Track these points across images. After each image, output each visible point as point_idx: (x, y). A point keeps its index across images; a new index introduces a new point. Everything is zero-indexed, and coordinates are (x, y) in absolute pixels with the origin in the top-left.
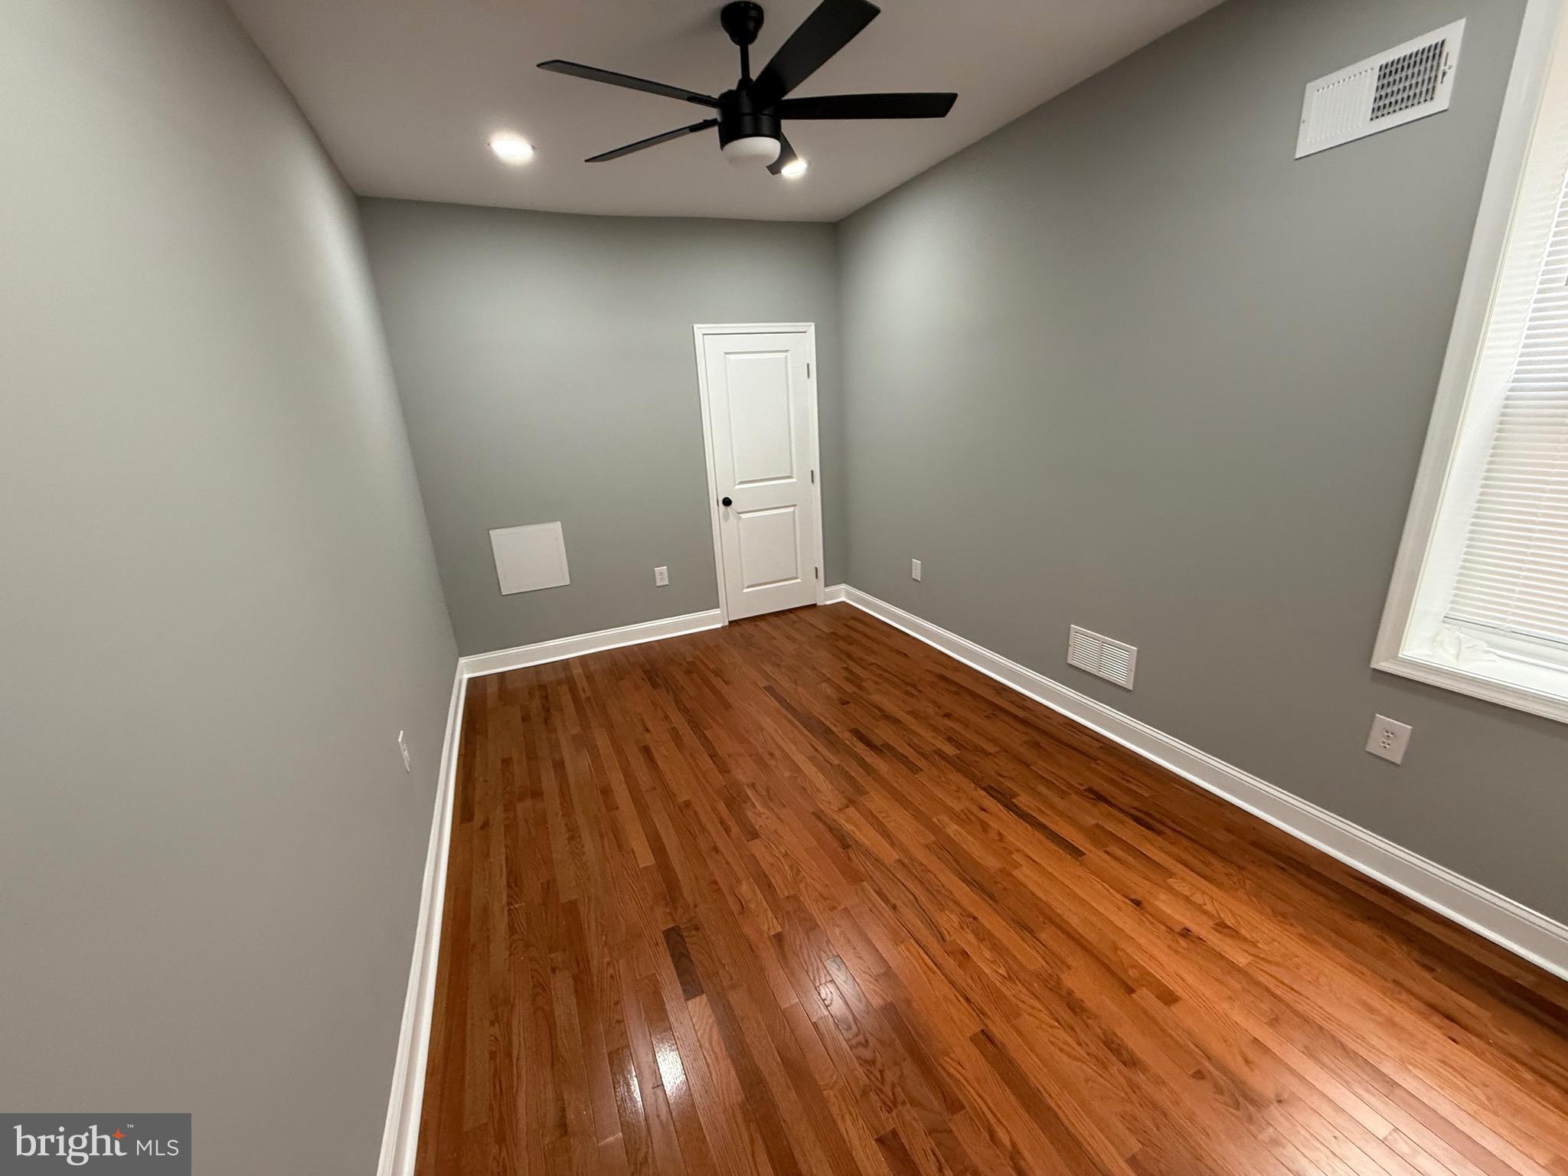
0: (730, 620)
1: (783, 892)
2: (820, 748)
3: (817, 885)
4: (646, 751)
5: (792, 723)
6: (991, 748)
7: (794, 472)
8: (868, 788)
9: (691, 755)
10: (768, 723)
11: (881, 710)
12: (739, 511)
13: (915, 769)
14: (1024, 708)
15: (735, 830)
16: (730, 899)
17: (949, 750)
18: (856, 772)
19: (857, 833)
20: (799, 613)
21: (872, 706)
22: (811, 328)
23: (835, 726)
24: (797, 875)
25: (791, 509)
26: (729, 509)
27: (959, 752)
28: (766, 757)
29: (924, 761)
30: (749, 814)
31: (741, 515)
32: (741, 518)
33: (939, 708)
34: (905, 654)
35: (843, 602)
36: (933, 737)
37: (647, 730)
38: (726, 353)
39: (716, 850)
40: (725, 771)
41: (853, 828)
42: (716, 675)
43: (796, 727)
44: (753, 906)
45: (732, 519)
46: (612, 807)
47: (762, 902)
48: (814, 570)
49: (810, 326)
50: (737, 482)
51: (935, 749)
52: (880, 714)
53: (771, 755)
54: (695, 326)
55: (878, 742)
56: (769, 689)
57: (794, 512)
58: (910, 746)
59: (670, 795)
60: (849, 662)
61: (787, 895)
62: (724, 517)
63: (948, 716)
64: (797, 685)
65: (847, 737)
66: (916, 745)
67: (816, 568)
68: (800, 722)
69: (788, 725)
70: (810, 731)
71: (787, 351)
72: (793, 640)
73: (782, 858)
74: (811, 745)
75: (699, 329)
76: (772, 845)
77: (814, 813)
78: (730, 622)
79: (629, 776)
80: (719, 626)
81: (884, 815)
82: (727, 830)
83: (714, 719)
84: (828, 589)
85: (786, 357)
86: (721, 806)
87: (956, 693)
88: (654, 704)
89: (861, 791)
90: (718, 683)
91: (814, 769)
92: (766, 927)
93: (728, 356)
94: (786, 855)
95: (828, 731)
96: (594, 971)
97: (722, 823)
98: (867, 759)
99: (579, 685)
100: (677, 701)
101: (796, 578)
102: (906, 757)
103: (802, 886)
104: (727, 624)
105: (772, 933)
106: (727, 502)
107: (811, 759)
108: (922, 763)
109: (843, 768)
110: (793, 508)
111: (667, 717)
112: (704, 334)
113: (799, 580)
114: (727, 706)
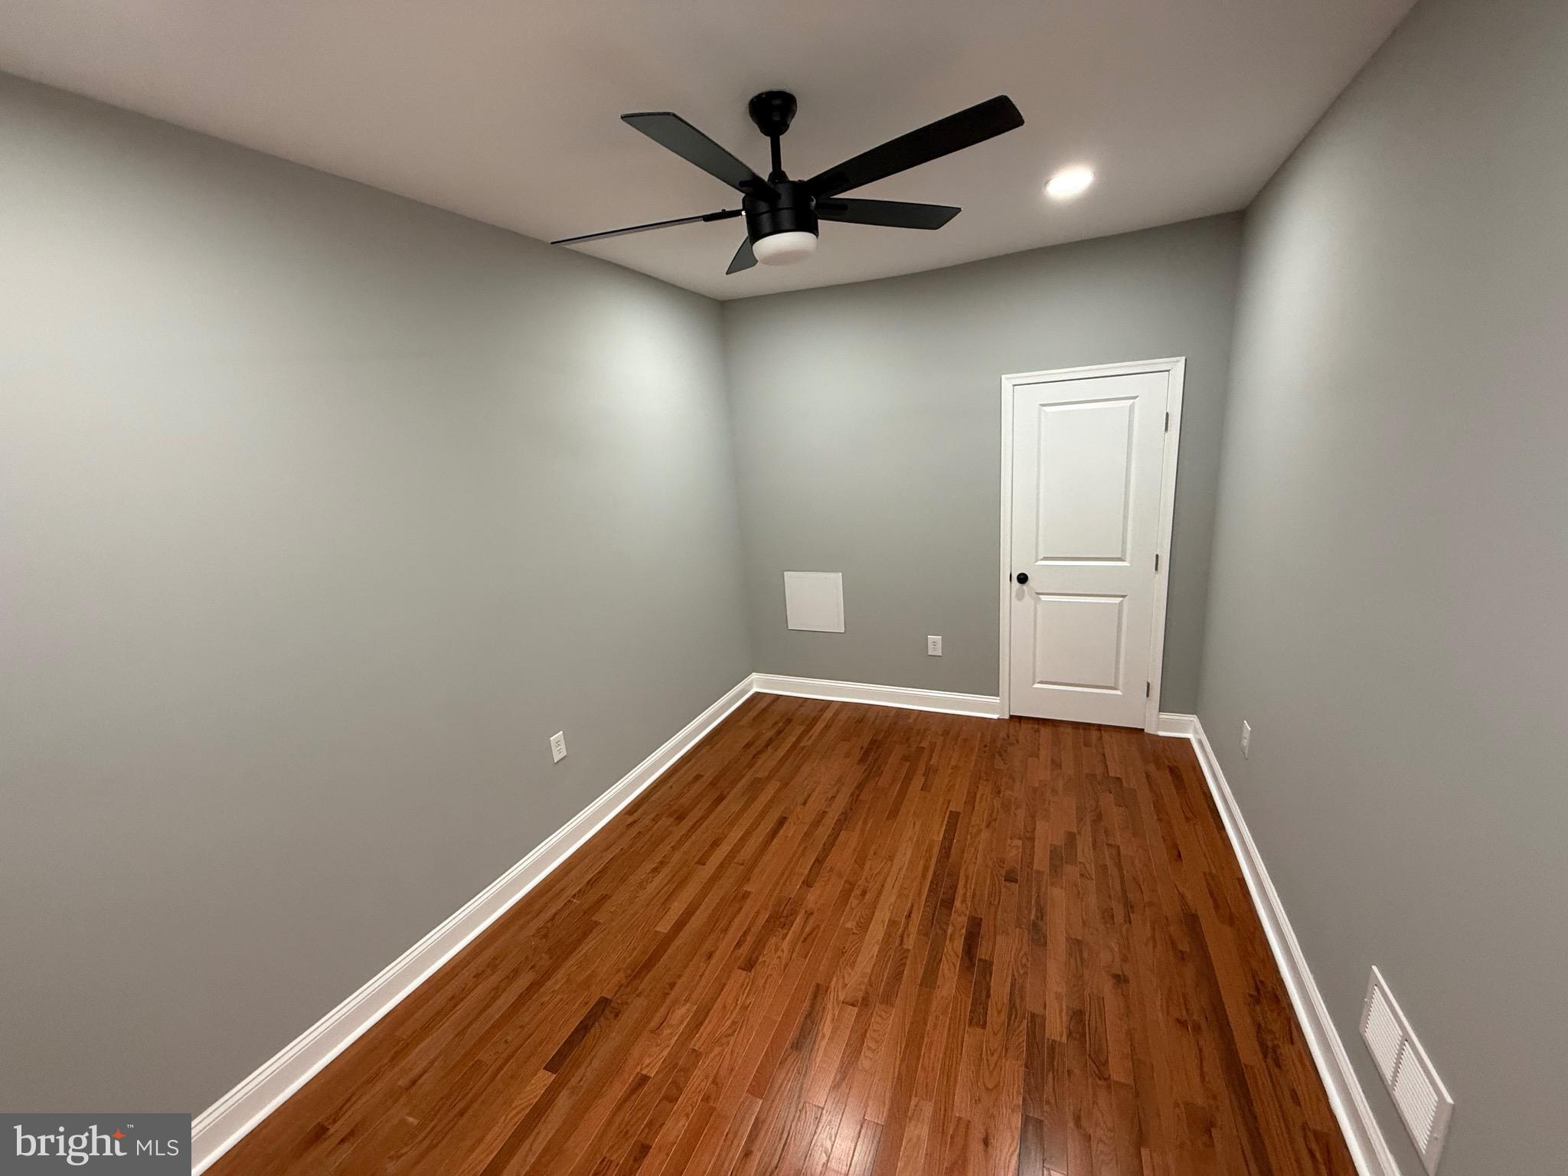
0: (1011, 714)
1: (697, 1043)
2: (916, 917)
3: (726, 1062)
4: (782, 821)
5: (926, 868)
6: (1118, 1071)
7: (1128, 552)
8: (898, 1001)
9: (806, 848)
10: (905, 855)
11: (1041, 914)
12: (1038, 591)
13: (978, 1017)
14: (1269, 1052)
15: (745, 949)
16: (663, 1010)
17: (1056, 1027)
18: (913, 972)
19: (824, 1043)
20: (1106, 735)
21: (1038, 903)
22: (1178, 366)
23: (964, 901)
24: (726, 1037)
25: (1118, 600)
26: (1025, 587)
27: (1064, 1039)
28: (857, 892)
29: (1004, 1017)
30: (773, 940)
31: (1041, 596)
32: (1040, 599)
33: (1125, 959)
34: (1180, 856)
35: (1187, 741)
36: (1058, 997)
37: (804, 804)
38: (1043, 405)
39: (710, 956)
40: (808, 884)
41: (828, 1035)
42: (926, 774)
43: (924, 876)
44: (667, 1032)
45: (1028, 600)
46: (702, 862)
47: (675, 1036)
48: (1146, 685)
49: (1178, 361)
50: (1041, 557)
51: (1039, 1011)
52: (1033, 917)
53: (864, 893)
54: (1003, 377)
55: (982, 953)
56: (954, 817)
57: (1121, 604)
58: (1013, 985)
59: (746, 878)
60: (1087, 829)
61: (696, 1048)
62: (1017, 596)
63: (1120, 980)
64: (988, 826)
65: (959, 921)
66: (1022, 988)
67: (1148, 684)
68: (935, 873)
69: (920, 868)
70: (930, 891)
71: (1136, 397)
72: (1056, 764)
73: (738, 1008)
74: (912, 906)
75: (1007, 381)
76: (748, 988)
77: (818, 986)
78: (1011, 716)
79: (744, 839)
80: (995, 716)
81: (873, 1045)
82: (739, 945)
83: (865, 823)
84: (1164, 716)
85: (1132, 408)
86: (765, 916)
87: (1182, 957)
88: (839, 780)
89: (887, 1000)
90: (918, 782)
91: (880, 936)
92: (647, 1061)
93: (1044, 408)
94: (745, 1008)
95: (948, 904)
96: (543, 990)
97: (745, 934)
98: (944, 967)
99: (811, 733)
100: (860, 787)
101: (1116, 689)
102: (988, 996)
103: (717, 1050)
104: (1007, 717)
105: (644, 1072)
106: (1023, 579)
107: (892, 923)
108: (996, 1018)
109: (907, 958)
110: (1121, 599)
111: (833, 797)
112: (1014, 385)
113: (1119, 693)
114: (894, 813)
